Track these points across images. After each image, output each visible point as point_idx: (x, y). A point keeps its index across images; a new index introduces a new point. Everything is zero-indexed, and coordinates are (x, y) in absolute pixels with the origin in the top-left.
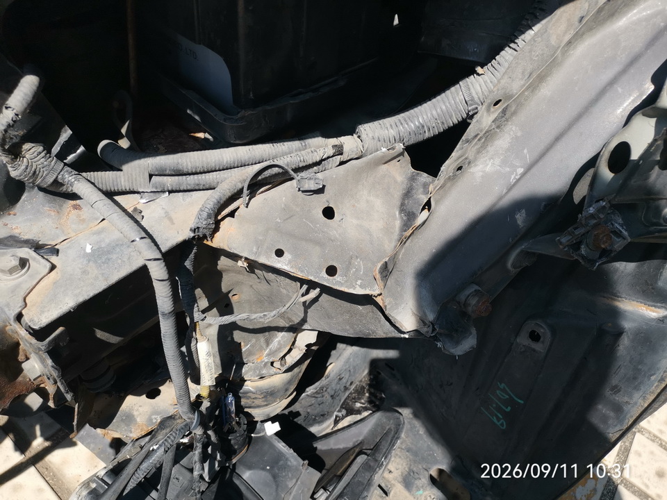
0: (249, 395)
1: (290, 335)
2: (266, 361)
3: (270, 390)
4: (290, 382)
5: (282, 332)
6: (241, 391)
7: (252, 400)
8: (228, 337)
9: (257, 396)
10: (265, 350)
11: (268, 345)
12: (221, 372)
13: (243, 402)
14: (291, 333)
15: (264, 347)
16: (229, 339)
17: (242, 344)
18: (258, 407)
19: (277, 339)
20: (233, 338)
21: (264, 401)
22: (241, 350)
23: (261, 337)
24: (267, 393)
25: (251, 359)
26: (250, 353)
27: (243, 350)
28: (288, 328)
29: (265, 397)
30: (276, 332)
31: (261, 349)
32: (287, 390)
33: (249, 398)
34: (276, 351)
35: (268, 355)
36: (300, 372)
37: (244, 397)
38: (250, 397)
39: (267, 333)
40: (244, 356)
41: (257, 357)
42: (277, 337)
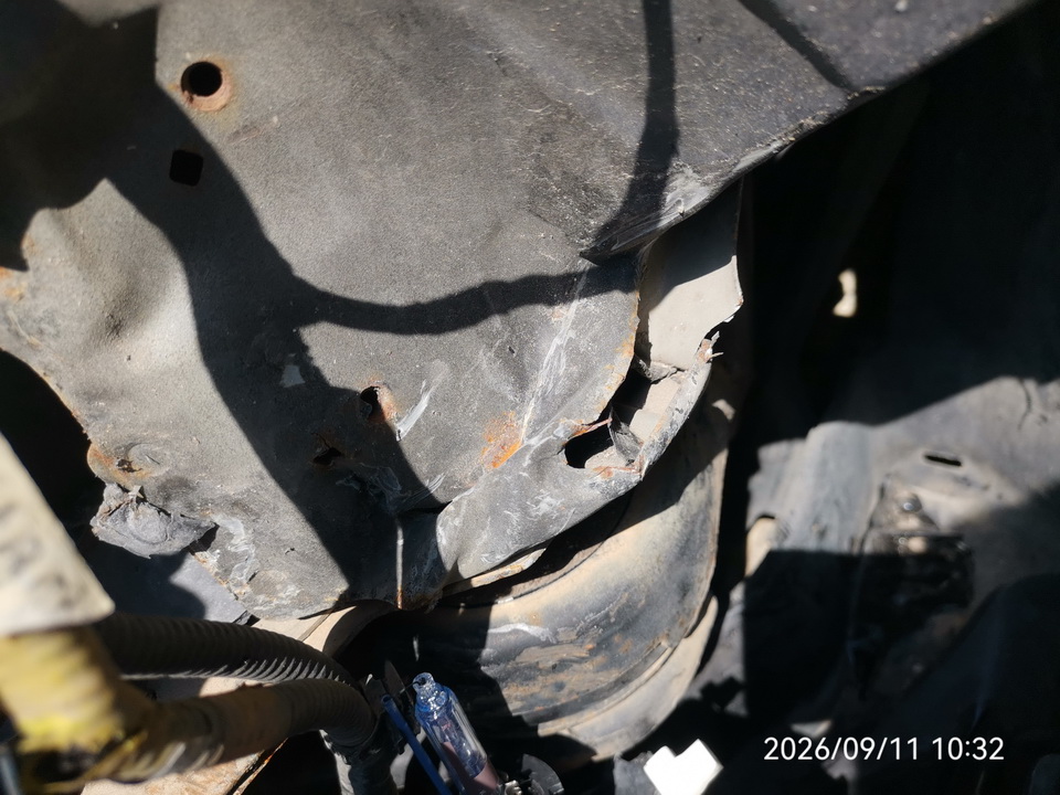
0: (528, 657)
1: (617, 306)
2: (536, 442)
3: (613, 609)
4: (685, 550)
5: (567, 299)
6: (487, 652)
7: (552, 679)
9: (564, 653)
10: (518, 407)
11: (522, 380)
12: (341, 586)
13: (516, 698)
14: (617, 295)
15: (507, 390)
16: (292, 377)
17: (385, 399)
18: (590, 699)
19: (557, 341)
20: (313, 375)
21: (604, 667)
22: (388, 434)
23: (475, 346)
24: (605, 623)
25: (462, 468)
26: (449, 444)
27: (403, 428)
28: (591, 273)
29: (603, 645)
30: (541, 310)
31: (497, 412)
32: (685, 589)
33: (529, 674)
34: (571, 392)
35: (538, 424)
36: (709, 503)
37: (509, 676)
38: (535, 667)
39: (496, 322)
41: (490, 449)
42: (554, 332)
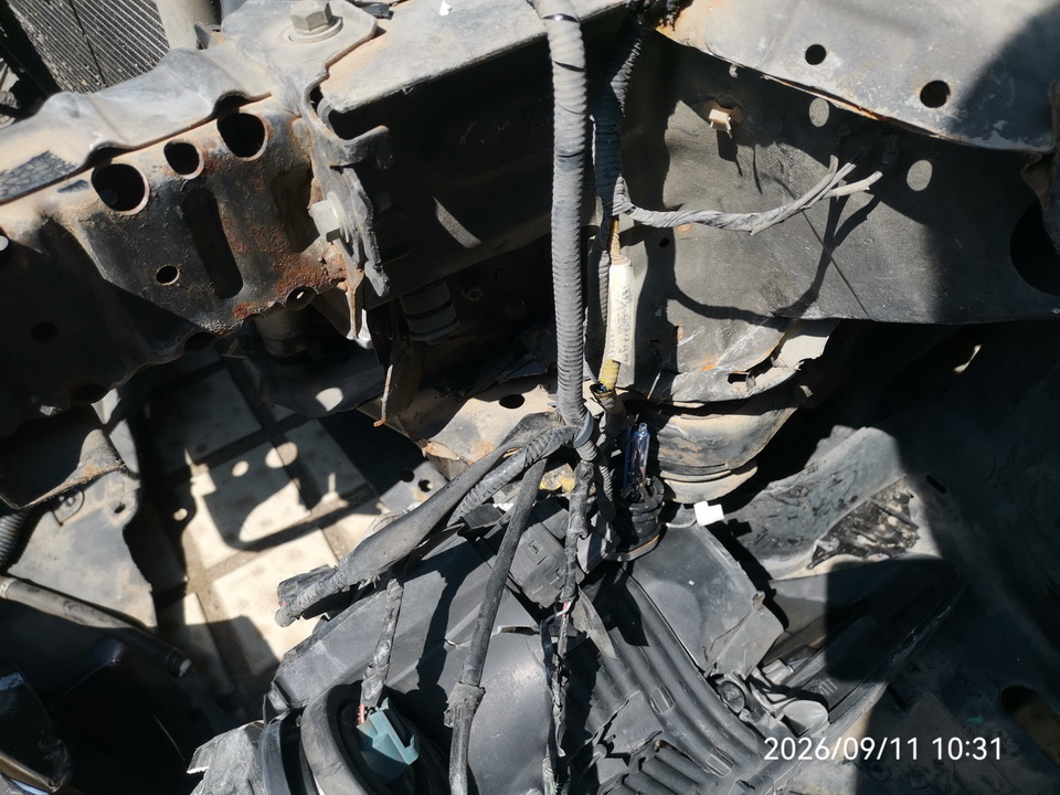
0: (675, 440)
1: (773, 335)
2: (721, 368)
3: (715, 440)
4: (754, 434)
5: (757, 324)
6: (662, 431)
7: (680, 453)
8: (656, 310)
9: (689, 446)
10: (720, 354)
11: (727, 344)
12: (632, 383)
13: (663, 453)
14: (776, 331)
15: (720, 346)
16: (658, 313)
17: (680, 331)
18: (687, 470)
19: (745, 337)
20: (664, 315)
21: (701, 459)
22: (676, 342)
23: (717, 326)
24: (709, 443)
25: (692, 364)
26: (692, 354)
27: (681, 343)
28: (771, 318)
29: (704, 450)
30: (746, 324)
31: (713, 350)
32: (745, 449)
33: (673, 446)
34: (741, 357)
35: (725, 362)
36: (774, 424)
37: (666, 443)
38: (676, 445)
39: (729, 321)
40: (680, 357)
41: (703, 363)
42: (747, 333)
